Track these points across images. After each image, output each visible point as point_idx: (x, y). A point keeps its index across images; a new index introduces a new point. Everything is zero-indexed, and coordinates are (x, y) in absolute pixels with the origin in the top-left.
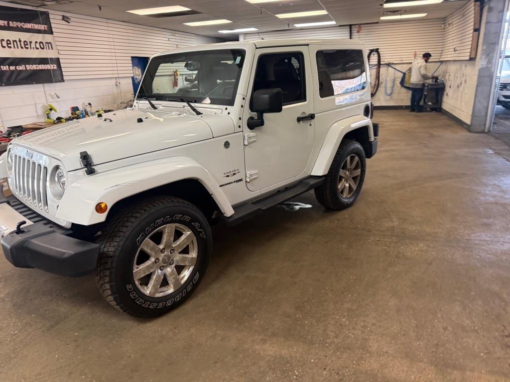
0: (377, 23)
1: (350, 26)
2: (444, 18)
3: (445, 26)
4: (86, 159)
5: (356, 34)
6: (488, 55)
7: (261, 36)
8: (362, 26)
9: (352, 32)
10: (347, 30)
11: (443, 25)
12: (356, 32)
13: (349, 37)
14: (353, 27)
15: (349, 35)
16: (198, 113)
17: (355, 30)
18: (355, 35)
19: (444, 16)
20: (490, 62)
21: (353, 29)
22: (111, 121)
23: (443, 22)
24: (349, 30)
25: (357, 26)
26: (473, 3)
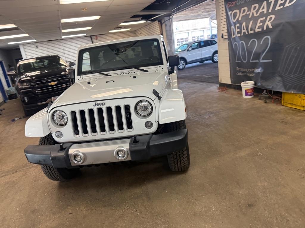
0: (105, 34)
1: (91, 36)
2: (135, 31)
3: (136, 35)
4: (155, 93)
5: (96, 40)
6: (170, 45)
7: (35, 45)
8: (98, 36)
9: (93, 39)
10: (89, 38)
11: (135, 34)
12: (95, 39)
13: (91, 42)
14: (92, 37)
15: (91, 41)
16: (147, 71)
17: (94, 38)
18: (94, 41)
19: (134, 30)
20: (171, 48)
21: (92, 38)
22: (114, 81)
23: (134, 33)
24: (90, 38)
25: (95, 36)
26: (157, 23)
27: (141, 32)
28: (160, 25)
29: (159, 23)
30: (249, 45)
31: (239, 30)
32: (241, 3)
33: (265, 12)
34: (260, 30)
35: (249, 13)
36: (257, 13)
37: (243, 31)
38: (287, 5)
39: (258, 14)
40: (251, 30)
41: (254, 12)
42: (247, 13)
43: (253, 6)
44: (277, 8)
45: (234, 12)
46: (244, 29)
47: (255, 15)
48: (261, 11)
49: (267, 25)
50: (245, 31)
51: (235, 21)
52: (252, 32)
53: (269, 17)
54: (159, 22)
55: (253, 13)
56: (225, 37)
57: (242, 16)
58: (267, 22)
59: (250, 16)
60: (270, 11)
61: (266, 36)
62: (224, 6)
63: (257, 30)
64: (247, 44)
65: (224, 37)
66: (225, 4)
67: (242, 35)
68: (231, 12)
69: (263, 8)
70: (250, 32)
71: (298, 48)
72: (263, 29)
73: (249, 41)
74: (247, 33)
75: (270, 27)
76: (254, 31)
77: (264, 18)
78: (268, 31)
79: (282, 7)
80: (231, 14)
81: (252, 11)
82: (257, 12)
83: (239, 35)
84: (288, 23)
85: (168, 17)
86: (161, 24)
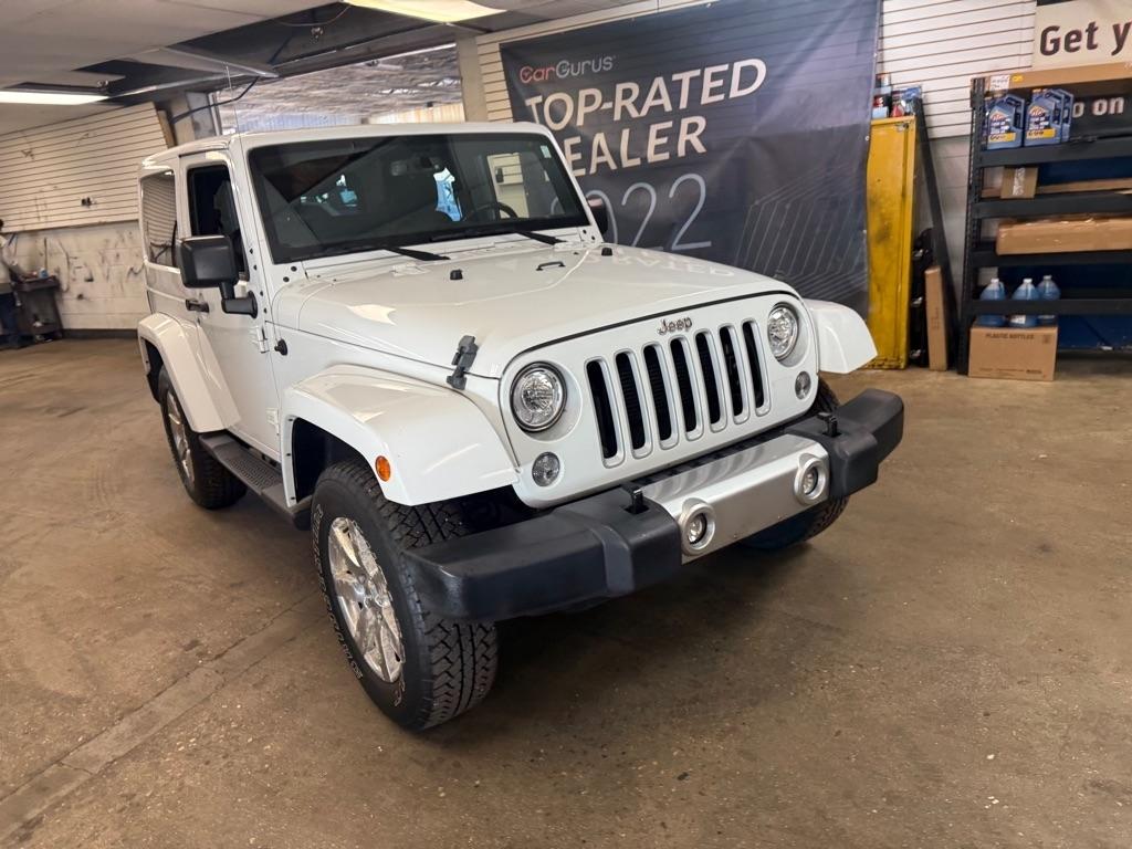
26: (154, 112)
27: (26, 147)
28: (165, 123)
29: (162, 113)
30: (624, 202)
31: (578, 156)
32: (574, 74)
33: (668, 108)
34: (665, 156)
35: (608, 105)
36: (639, 110)
37: (595, 160)
38: (735, 93)
39: (644, 112)
40: (630, 157)
41: (629, 103)
42: (601, 105)
43: (620, 88)
44: (706, 99)
45: (550, 99)
46: (600, 153)
47: (634, 113)
48: (650, 102)
49: (688, 143)
50: (608, 158)
51: (559, 126)
52: (637, 162)
53: (685, 123)
54: (158, 107)
55: (624, 109)
56: (507, 180)
57: (587, 115)
58: (683, 137)
59: (617, 116)
60: (683, 105)
61: (686, 173)
62: (502, 76)
63: (652, 157)
64: (616, 200)
65: (505, 178)
66: (506, 71)
67: (593, 170)
68: (539, 99)
69: (658, 96)
70: (626, 163)
71: (788, 206)
72: (674, 154)
73: (625, 191)
74: (613, 166)
75: (700, 148)
76: (644, 160)
77: (669, 124)
78: (692, 161)
79: (721, 97)
80: (540, 106)
81: (619, 102)
82: (639, 104)
83: (582, 172)
84: (757, 140)
85: (202, 97)
86: (171, 122)
